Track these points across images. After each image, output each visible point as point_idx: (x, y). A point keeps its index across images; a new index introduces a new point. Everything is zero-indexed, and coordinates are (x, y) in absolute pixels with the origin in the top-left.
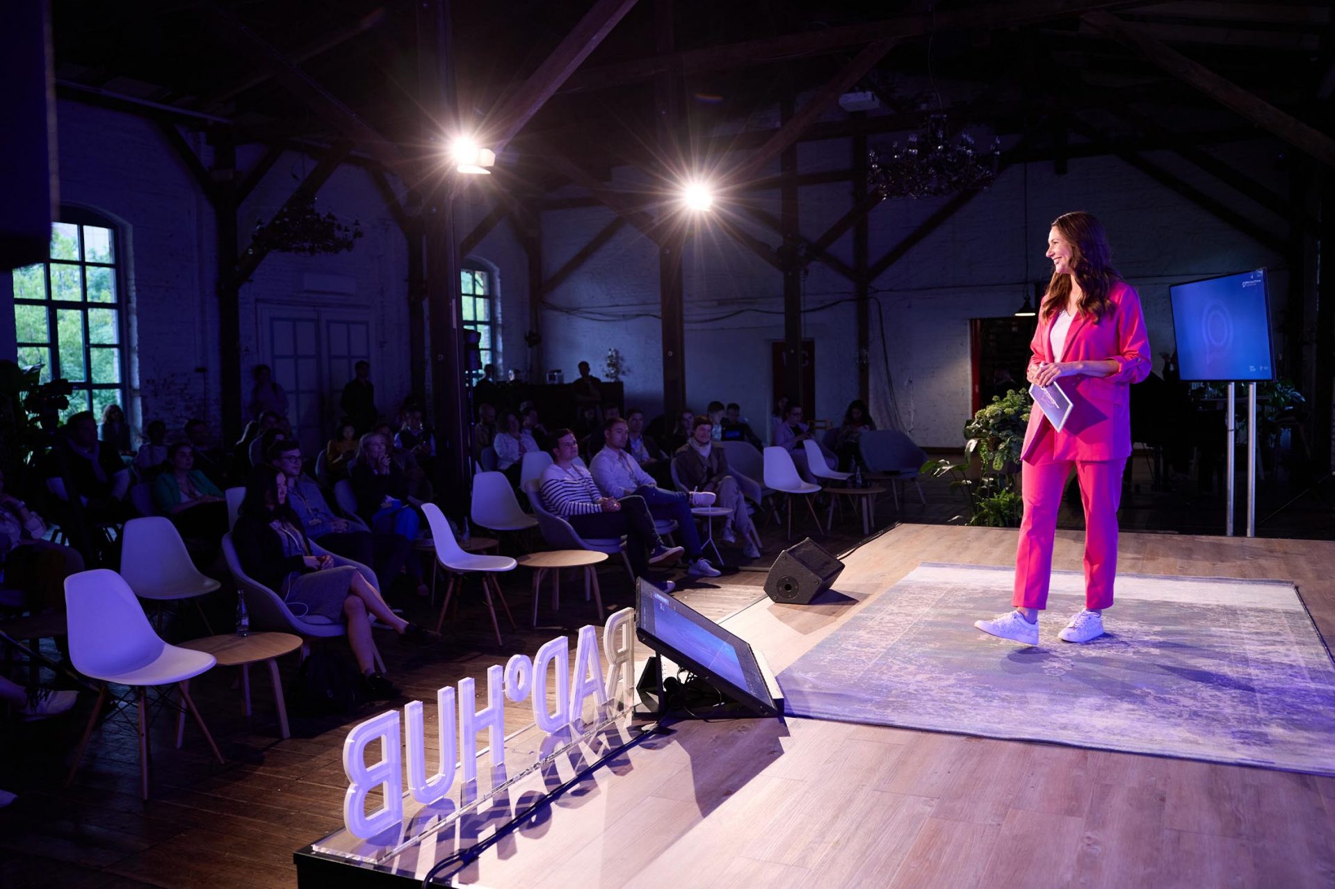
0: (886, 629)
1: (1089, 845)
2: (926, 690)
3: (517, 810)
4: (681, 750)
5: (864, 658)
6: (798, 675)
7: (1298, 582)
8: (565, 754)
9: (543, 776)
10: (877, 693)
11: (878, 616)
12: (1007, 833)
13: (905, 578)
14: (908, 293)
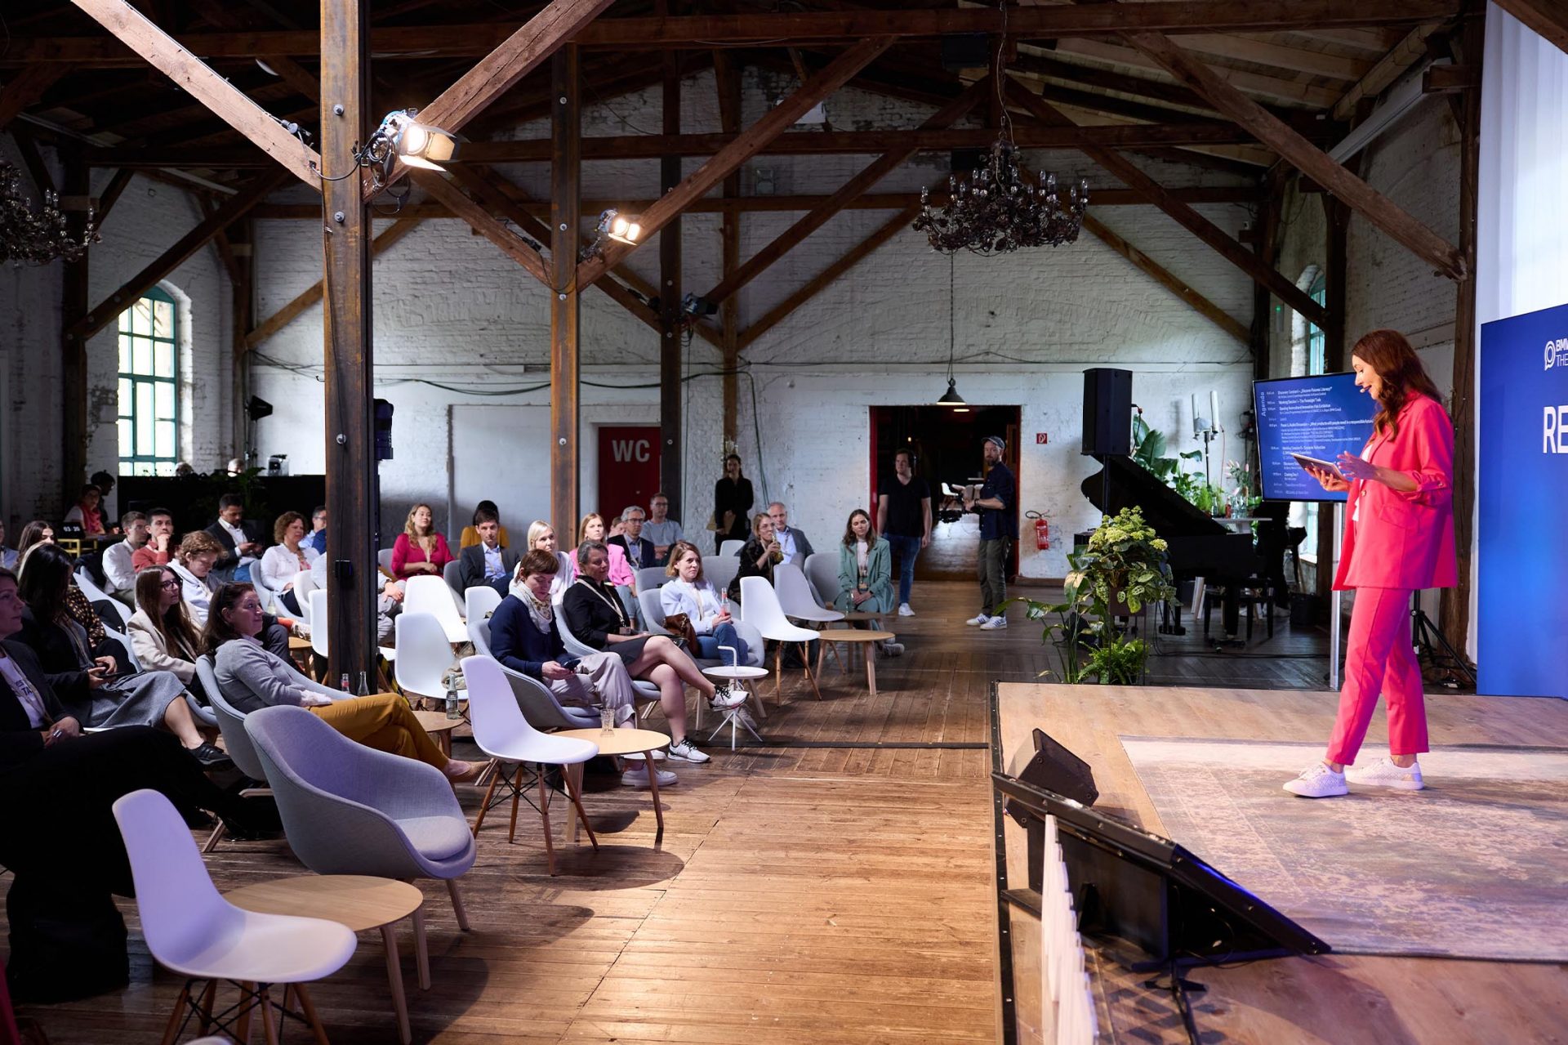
13: (1132, 757)
14: (791, 369)
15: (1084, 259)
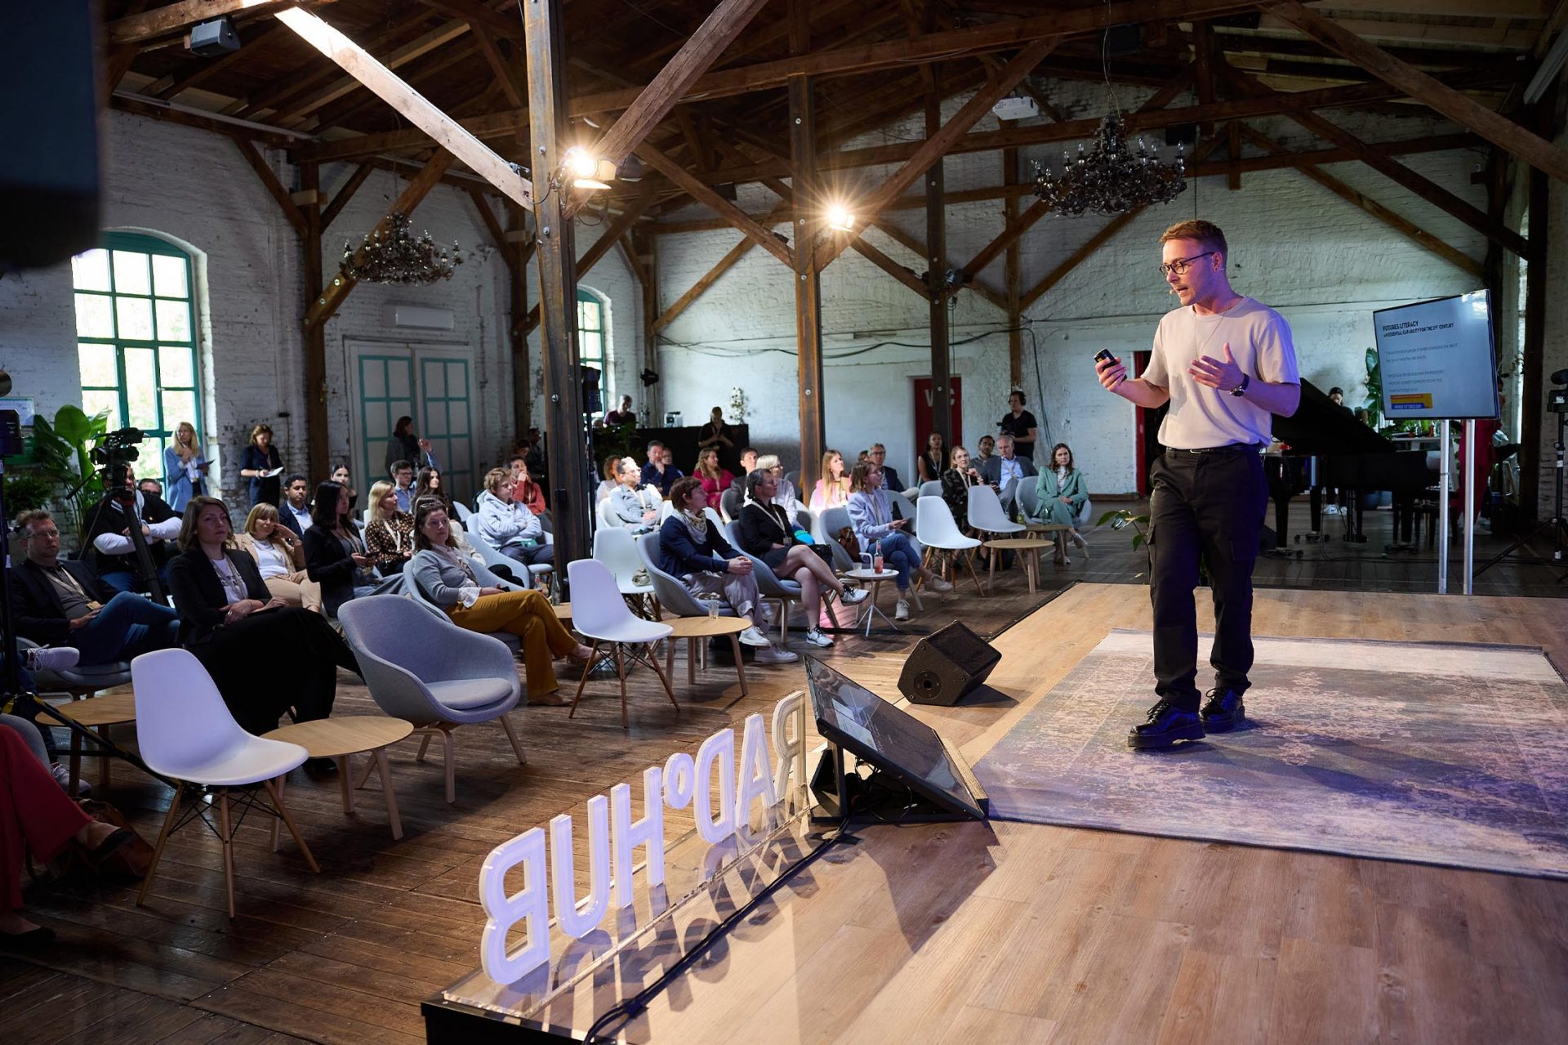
0: (1088, 710)
1: (1389, 985)
2: (1149, 785)
3: (686, 944)
4: (873, 863)
5: (1069, 746)
6: (997, 767)
7: (1546, 647)
8: (735, 870)
9: (713, 898)
10: (1093, 789)
11: (1076, 694)
12: (1287, 970)
13: (1098, 647)
14: (1065, 324)
15: (1321, 211)
